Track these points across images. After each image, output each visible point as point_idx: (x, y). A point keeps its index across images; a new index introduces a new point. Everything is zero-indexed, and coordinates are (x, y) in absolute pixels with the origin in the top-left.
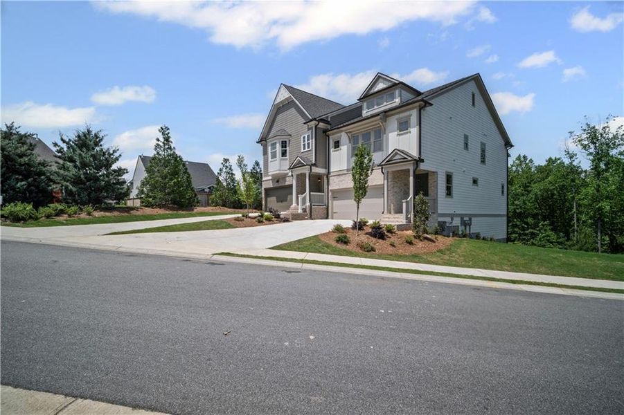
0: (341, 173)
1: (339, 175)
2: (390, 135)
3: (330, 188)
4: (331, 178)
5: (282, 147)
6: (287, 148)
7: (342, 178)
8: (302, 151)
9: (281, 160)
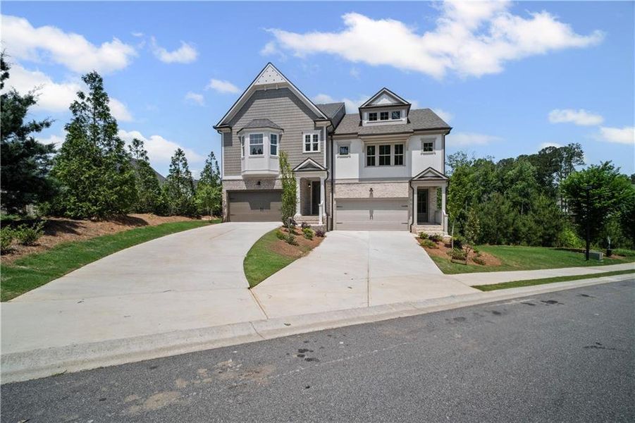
0: (350, 182)
1: (347, 184)
2: (413, 152)
3: (334, 197)
4: (336, 186)
5: (272, 143)
6: (278, 145)
7: (353, 187)
8: (305, 151)
9: (271, 157)
